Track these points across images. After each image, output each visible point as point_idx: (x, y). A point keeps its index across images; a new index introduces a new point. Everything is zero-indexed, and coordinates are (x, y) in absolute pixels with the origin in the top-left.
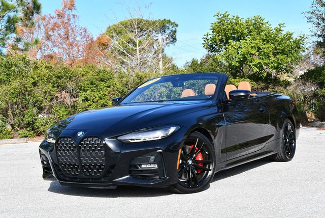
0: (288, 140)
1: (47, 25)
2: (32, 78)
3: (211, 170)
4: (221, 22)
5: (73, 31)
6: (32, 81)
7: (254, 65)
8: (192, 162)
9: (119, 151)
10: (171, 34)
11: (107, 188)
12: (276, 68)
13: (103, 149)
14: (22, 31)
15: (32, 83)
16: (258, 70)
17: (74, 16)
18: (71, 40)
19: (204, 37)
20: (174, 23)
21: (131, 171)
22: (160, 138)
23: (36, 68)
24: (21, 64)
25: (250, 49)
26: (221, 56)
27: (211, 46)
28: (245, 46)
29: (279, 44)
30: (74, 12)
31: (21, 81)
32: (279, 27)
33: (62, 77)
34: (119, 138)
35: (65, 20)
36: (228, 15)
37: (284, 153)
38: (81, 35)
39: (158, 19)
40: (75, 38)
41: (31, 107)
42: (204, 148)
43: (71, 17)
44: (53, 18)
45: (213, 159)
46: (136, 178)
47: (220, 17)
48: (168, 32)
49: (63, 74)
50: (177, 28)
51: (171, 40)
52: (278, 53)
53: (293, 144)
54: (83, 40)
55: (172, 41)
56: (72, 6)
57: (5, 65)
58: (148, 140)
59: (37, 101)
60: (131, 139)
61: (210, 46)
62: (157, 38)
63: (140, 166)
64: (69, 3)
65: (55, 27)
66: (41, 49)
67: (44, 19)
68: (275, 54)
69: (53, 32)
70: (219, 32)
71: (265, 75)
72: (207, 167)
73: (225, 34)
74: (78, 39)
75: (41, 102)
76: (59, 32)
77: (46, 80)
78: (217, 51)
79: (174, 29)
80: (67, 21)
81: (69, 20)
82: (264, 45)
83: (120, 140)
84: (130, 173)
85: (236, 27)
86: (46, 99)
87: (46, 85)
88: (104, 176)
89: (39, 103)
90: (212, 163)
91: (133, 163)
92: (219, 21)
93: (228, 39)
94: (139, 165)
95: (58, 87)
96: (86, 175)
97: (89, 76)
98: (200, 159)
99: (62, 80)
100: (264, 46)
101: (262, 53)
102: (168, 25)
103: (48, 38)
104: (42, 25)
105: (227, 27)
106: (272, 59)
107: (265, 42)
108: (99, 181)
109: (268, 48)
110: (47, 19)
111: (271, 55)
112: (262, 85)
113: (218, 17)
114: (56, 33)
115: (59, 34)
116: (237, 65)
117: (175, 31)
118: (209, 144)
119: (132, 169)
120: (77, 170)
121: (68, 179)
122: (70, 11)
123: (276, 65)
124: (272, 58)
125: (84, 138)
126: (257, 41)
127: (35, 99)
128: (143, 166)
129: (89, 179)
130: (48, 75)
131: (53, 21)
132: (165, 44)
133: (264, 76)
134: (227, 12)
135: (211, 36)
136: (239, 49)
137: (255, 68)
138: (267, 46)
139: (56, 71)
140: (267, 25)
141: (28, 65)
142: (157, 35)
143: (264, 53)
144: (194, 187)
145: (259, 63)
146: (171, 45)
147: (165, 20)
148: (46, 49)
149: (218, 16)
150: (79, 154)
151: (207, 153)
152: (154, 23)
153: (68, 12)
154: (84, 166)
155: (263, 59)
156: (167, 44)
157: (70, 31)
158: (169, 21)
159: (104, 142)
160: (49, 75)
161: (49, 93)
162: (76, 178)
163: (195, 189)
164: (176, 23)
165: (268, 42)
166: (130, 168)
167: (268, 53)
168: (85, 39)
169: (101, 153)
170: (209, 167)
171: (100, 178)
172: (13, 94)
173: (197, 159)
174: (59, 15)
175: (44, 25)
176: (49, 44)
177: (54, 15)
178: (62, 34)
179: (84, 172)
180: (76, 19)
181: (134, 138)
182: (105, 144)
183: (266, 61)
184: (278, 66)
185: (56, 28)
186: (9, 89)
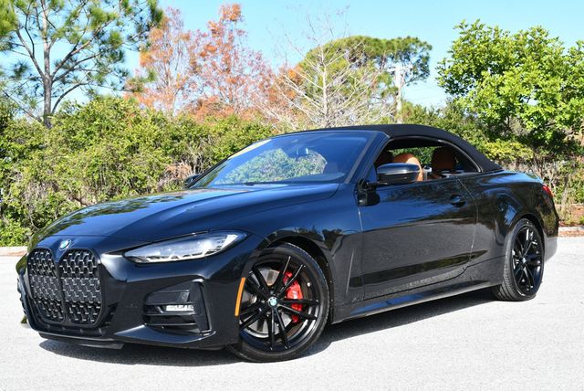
0: (524, 261)
1: (192, 48)
2: (129, 138)
3: (316, 319)
4: (467, 39)
5: (236, 58)
6: (127, 143)
7: (527, 117)
8: (278, 302)
9: (123, 278)
10: (421, 62)
11: (107, 347)
12: (569, 123)
13: (97, 273)
14: (150, 58)
15: (128, 147)
16: (534, 126)
17: (240, 32)
18: (234, 73)
19: (438, 65)
20: (425, 43)
21: (149, 317)
22: (202, 256)
23: (138, 121)
24: (112, 113)
25: (518, 88)
26: (466, 101)
27: (451, 82)
28: (510, 81)
29: (575, 78)
30: (239, 25)
31: (110, 144)
32: (577, 47)
33: (182, 138)
34: (127, 254)
35: (225, 40)
36: (482, 26)
37: (513, 284)
38: (251, 65)
39: (396, 38)
40: (241, 71)
41: (126, 189)
42: (303, 275)
43: (235, 34)
44: (204, 36)
45: (323, 298)
46: (157, 329)
47: (466, 30)
48: (414, 59)
49: (183, 133)
50: (430, 52)
51: (420, 72)
52: (573, 95)
53: (539, 268)
54: (255, 73)
55: (422, 75)
56: (235, 14)
57: (83, 117)
58: (181, 258)
59: (136, 179)
60: (151, 257)
61: (449, 81)
62: (392, 70)
63: (163, 307)
64: (231, 9)
65: (208, 51)
66: (183, 89)
67: (187, 38)
68: (568, 98)
69: (204, 60)
70: (462, 56)
71: (549, 135)
72: (310, 313)
73: (475, 60)
74: (247, 71)
75: (144, 180)
76: (215, 60)
77: (152, 143)
78: (462, 91)
79: (424, 54)
80: (227, 42)
81: (231, 39)
82: (548, 79)
83: (130, 258)
84: (146, 319)
85: (495, 48)
86: (152, 175)
87: (151, 150)
88: (102, 325)
89: (139, 182)
90: (319, 304)
91: (150, 301)
92: (464, 36)
93: (480, 68)
94: (161, 307)
95: (174, 154)
96: (73, 321)
97: (231, 136)
98: (295, 297)
99: (181, 141)
100: (546, 83)
101: (542, 95)
102: (414, 47)
103: (195, 69)
104: (185, 49)
105: (479, 47)
106: (562, 105)
107: (549, 75)
108: (95, 333)
109: (554, 85)
110: (193, 38)
111: (559, 97)
112: (545, 153)
113: (461, 30)
114: (208, 62)
115: (213, 64)
116: (497, 116)
117: (427, 58)
118: (313, 267)
119: (150, 314)
120: (60, 310)
121: (49, 326)
122: (233, 23)
123: (568, 117)
124: (562, 103)
125: (69, 251)
126: (532, 74)
127: (132, 175)
128: (169, 308)
129: (78, 328)
130: (156, 134)
131: (204, 42)
132: (408, 80)
133: (548, 137)
134: (479, 20)
135: (451, 64)
136: (501, 88)
137: (529, 122)
138: (551, 81)
139: (172, 127)
140: (557, 44)
141: (123, 117)
142: (394, 65)
143: (546, 95)
144: (279, 349)
145: (537, 113)
146: (420, 82)
147: (409, 38)
148: (191, 89)
149: (461, 27)
150: (61, 282)
151: (309, 284)
152: (388, 43)
153: (229, 26)
154: (69, 305)
155: (543, 106)
156: (411, 80)
157: (232, 59)
158: (417, 41)
159: (99, 262)
160: (160, 134)
161: (158, 165)
162: (60, 326)
163: (282, 354)
164: (429, 43)
165: (554, 75)
166: (146, 311)
167: (554, 95)
168: (259, 72)
169: (95, 282)
170: (313, 312)
171: (96, 329)
172: (95, 166)
173: (289, 296)
174: (214, 32)
175: (188, 49)
176: (196, 80)
177: (206, 30)
178: (218, 64)
179: (70, 315)
180: (242, 38)
181: (157, 253)
182: (101, 265)
183: (551, 109)
184: (572, 118)
185: (208, 53)
186: (88, 158)
